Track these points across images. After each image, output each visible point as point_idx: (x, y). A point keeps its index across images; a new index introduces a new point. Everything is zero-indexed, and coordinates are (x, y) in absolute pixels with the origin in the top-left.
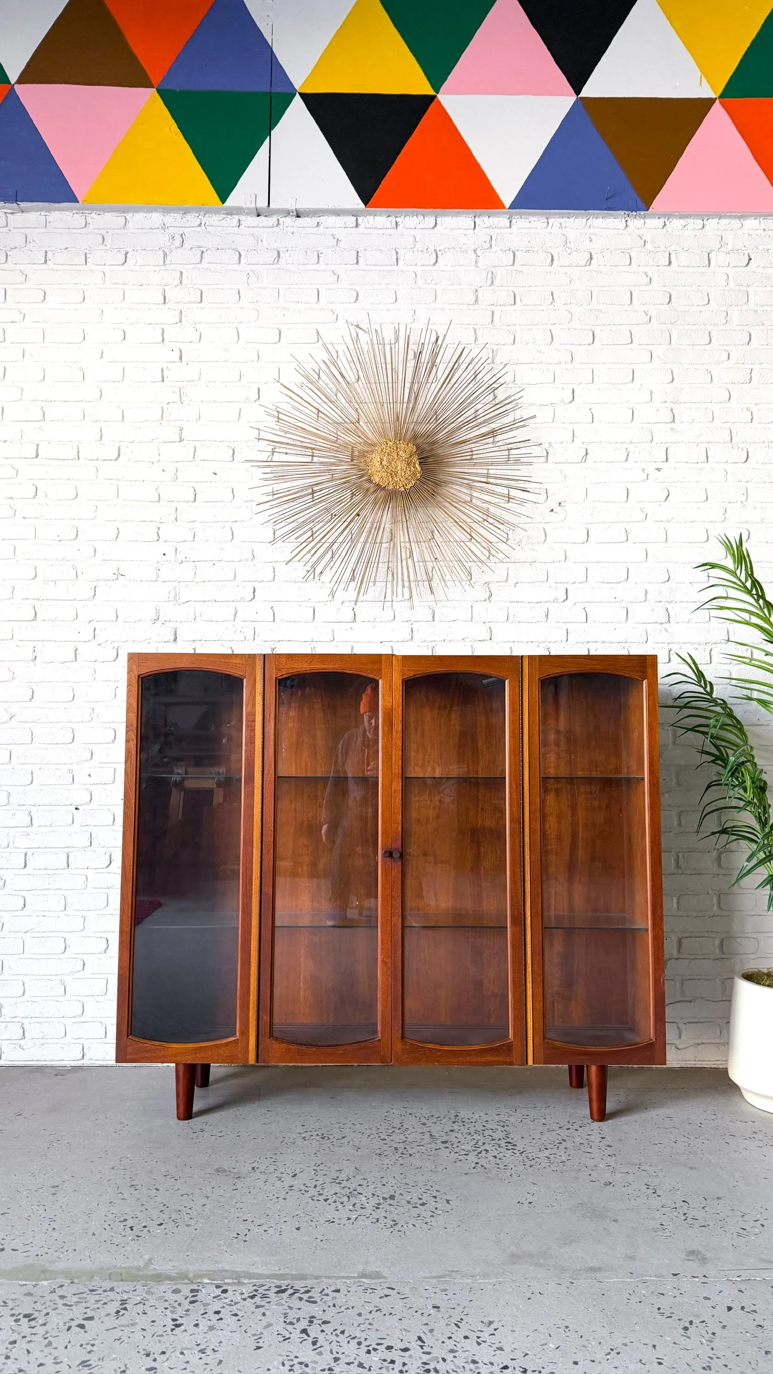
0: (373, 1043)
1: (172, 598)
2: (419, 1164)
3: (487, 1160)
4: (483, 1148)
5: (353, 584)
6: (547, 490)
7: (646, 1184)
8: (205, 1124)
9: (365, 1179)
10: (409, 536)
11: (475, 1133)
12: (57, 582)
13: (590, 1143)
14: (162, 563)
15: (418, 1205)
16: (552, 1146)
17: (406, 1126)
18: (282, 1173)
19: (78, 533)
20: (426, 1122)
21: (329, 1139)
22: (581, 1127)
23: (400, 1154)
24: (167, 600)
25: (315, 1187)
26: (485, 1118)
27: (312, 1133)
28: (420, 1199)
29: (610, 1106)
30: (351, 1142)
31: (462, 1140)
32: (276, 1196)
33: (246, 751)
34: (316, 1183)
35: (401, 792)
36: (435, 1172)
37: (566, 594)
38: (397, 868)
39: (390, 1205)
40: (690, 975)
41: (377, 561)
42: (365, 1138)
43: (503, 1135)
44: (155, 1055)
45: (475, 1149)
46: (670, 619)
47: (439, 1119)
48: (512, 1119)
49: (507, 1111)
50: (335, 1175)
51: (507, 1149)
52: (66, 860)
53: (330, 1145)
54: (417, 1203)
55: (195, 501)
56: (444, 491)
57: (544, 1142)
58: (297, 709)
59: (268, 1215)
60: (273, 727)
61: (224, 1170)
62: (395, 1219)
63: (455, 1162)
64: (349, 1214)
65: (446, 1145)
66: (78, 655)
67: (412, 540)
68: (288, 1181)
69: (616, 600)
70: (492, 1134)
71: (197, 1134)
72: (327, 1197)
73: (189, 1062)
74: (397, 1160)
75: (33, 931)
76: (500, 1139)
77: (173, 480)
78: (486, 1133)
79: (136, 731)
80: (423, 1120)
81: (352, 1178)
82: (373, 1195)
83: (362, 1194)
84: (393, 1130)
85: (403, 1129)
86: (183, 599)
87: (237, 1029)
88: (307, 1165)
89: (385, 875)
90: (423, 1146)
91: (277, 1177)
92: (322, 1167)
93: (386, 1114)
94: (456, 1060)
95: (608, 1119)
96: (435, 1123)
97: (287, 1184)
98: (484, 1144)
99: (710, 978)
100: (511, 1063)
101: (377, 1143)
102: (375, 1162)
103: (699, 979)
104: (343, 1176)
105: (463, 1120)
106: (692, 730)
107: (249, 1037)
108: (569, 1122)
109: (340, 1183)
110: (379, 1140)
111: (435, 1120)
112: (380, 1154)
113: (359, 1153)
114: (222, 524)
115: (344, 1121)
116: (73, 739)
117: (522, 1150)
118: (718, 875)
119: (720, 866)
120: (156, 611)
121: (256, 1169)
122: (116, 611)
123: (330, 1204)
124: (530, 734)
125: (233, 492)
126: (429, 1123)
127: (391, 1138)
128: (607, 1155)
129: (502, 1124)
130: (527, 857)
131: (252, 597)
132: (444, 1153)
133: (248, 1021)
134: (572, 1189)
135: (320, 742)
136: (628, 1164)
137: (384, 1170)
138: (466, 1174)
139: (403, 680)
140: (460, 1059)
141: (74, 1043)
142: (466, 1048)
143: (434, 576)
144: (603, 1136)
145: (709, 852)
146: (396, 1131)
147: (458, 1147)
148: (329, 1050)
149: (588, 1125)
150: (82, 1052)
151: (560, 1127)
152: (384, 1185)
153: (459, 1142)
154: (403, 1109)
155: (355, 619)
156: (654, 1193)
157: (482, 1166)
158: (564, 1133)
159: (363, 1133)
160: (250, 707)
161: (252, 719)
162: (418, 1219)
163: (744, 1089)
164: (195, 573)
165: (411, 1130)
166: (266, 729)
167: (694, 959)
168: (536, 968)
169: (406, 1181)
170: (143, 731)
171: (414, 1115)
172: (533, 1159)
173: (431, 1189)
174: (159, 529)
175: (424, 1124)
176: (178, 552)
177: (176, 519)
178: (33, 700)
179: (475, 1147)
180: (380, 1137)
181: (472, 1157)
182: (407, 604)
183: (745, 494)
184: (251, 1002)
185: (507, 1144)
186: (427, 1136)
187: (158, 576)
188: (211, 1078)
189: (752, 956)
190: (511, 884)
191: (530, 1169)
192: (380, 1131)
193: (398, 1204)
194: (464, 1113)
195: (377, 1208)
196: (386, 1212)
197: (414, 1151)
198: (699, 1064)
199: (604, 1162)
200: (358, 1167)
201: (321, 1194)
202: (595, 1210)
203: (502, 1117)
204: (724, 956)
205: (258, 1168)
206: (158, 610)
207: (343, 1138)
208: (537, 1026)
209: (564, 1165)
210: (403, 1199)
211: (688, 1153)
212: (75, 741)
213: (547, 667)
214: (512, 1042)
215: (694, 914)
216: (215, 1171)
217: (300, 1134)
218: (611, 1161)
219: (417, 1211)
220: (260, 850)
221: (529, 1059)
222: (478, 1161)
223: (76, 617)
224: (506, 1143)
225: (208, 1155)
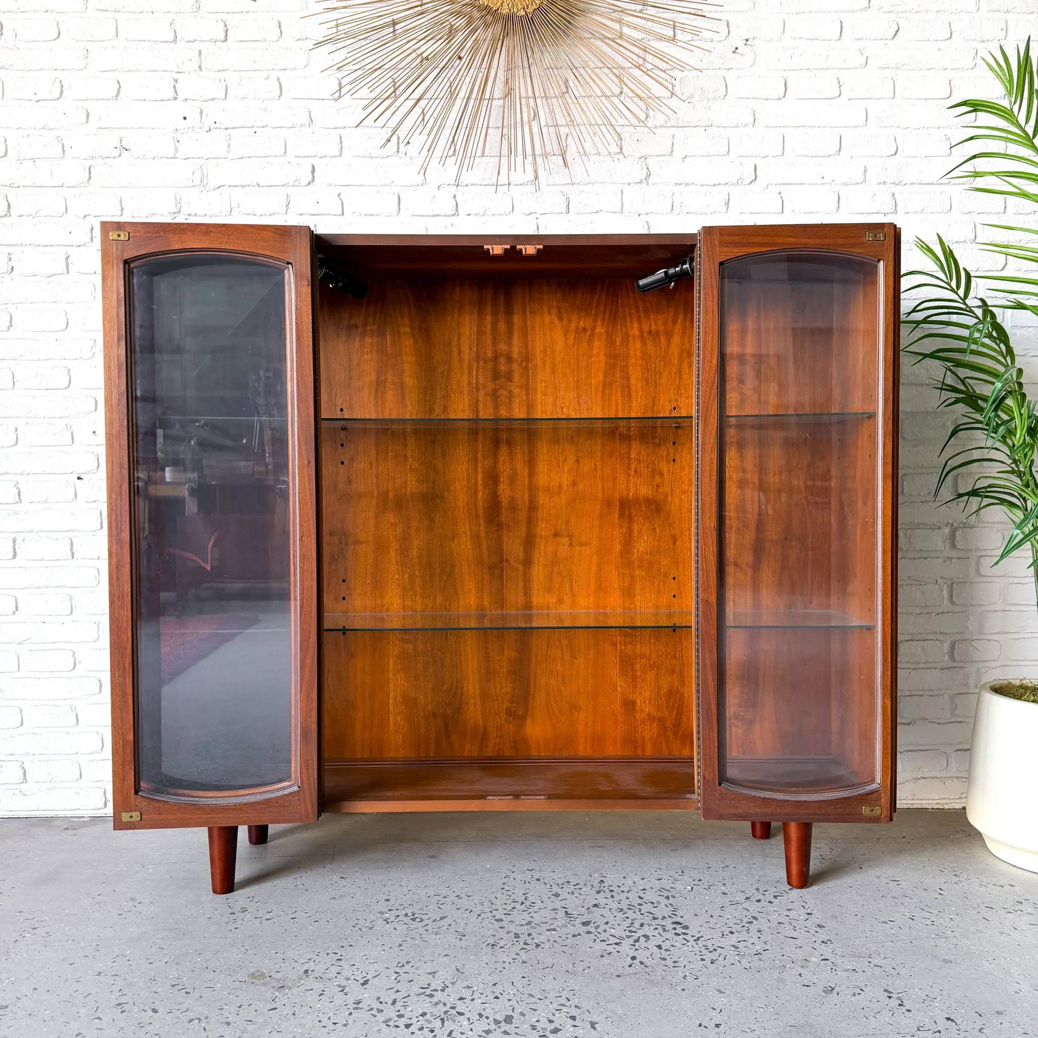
1: (197, 181)
2: (549, 961)
3: (648, 953)
4: (640, 933)
5: (454, 158)
6: (728, 22)
7: (885, 990)
8: (250, 899)
9: (469, 987)
10: (533, 88)
11: (629, 909)
12: (37, 161)
13: (792, 921)
14: (182, 131)
15: (547, 1033)
16: (739, 928)
17: (531, 899)
18: (347, 979)
19: (63, 89)
20: (559, 891)
21: (422, 920)
22: (775, 897)
23: (522, 943)
24: (191, 184)
25: (394, 1002)
26: (641, 884)
27: (398, 913)
28: (551, 1021)
29: (815, 865)
30: (454, 924)
31: (611, 919)
32: (333, 1020)
34: (397, 996)
36: (574, 973)
37: (755, 172)
39: (506, 1033)
40: (911, 690)
41: (485, 125)
42: (473, 918)
43: (667, 911)
45: (630, 934)
46: (897, 208)
47: (578, 887)
48: (678, 886)
49: (671, 873)
50: (424, 980)
51: (676, 934)
52: (69, 548)
53: (422, 930)
54: (546, 1029)
55: (226, 40)
56: (580, 21)
57: (727, 922)
58: (375, 334)
61: (263, 975)
63: (602, 956)
65: (589, 928)
66: (70, 265)
67: (537, 95)
68: (356, 990)
69: (823, 181)
70: (653, 910)
71: (234, 916)
72: (410, 1022)
74: (517, 954)
75: (29, 641)
76: (664, 918)
77: (195, 10)
78: (644, 909)
80: (556, 889)
81: (450, 985)
82: (481, 1015)
83: (463, 1014)
84: (513, 905)
85: (528, 903)
86: (213, 183)
88: (386, 965)
90: (554, 930)
91: (339, 986)
92: (407, 968)
93: (504, 880)
95: (811, 885)
96: (573, 893)
97: (351, 999)
98: (642, 925)
99: (934, 693)
101: (490, 925)
102: (485, 959)
103: (921, 696)
104: (437, 984)
105: (611, 888)
106: (932, 355)
108: (757, 889)
109: (431, 996)
110: (493, 921)
111: (573, 888)
112: (493, 945)
113: (463, 944)
114: (266, 74)
115: (444, 892)
117: (697, 936)
118: (951, 558)
119: (953, 546)
120: (176, 200)
121: (309, 972)
123: (413, 1033)
125: (280, 26)
126: (564, 893)
127: (509, 918)
128: (819, 941)
129: (666, 894)
131: (310, 178)
132: (587, 940)
134: (777, 1000)
135: (409, 381)
136: (852, 956)
137: (497, 971)
138: (618, 976)
141: (92, 788)
143: (569, 147)
144: (809, 911)
145: (940, 528)
146: (518, 906)
147: (605, 931)
149: (785, 894)
150: (104, 799)
151: (747, 898)
152: (497, 998)
153: (607, 923)
154: (528, 872)
155: (457, 211)
156: (900, 1005)
157: (642, 963)
158: (753, 907)
159: (471, 911)
163: (988, 837)
164: (229, 145)
165: (539, 904)
167: (915, 669)
169: (529, 990)
171: (542, 881)
172: (715, 950)
173: (568, 1004)
174: (176, 81)
175: (557, 895)
176: (204, 115)
177: (200, 67)
178: (12, 329)
179: (630, 931)
180: (494, 916)
181: (626, 947)
182: (531, 189)
183: (1004, 28)
185: (675, 926)
186: (561, 913)
187: (176, 150)
189: (994, 664)
191: (712, 967)
192: (494, 907)
193: (517, 1030)
194: (612, 878)
197: (543, 938)
198: (917, 804)
199: (816, 953)
200: (460, 967)
201: (400, 1016)
204: (955, 665)
205: (313, 971)
206: (178, 199)
207: (442, 918)
209: (760, 960)
210: (524, 1022)
211: (933, 936)
212: (71, 385)
215: (918, 611)
216: (249, 976)
217: (381, 913)
218: (827, 951)
222: (635, 954)
223: (64, 210)
224: (673, 923)
225: (243, 949)
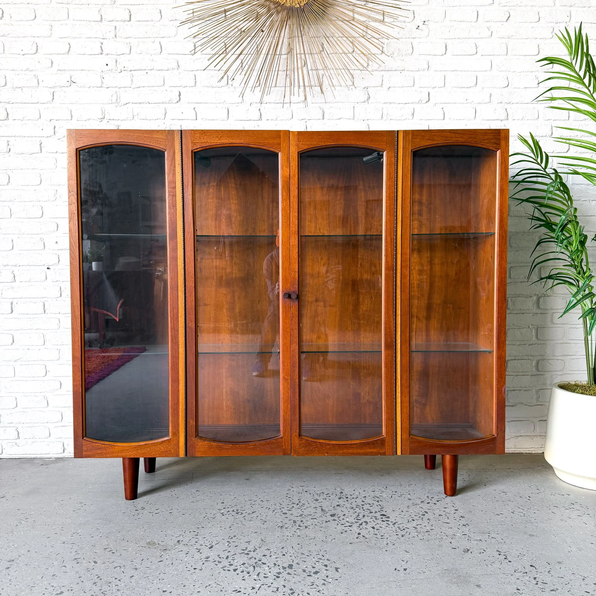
0: (277, 440)
1: (114, 100)
2: (312, 535)
3: (367, 531)
4: (363, 520)
5: (259, 88)
6: (414, 12)
7: (497, 551)
8: (146, 503)
9: (269, 550)
10: (304, 48)
11: (357, 507)
12: (24, 89)
13: (447, 514)
14: (105, 72)
15: (312, 574)
16: (417, 518)
17: (303, 502)
18: (201, 545)
19: (38, 48)
20: (318, 498)
21: (242, 514)
22: (438, 501)
23: (297, 526)
24: (111, 102)
25: (227, 558)
26: (364, 494)
27: (228, 510)
28: (313, 567)
29: (460, 484)
30: (260, 516)
31: (346, 513)
32: (194, 567)
33: (169, 213)
34: (229, 554)
35: (297, 246)
36: (327, 542)
37: (429, 96)
38: (295, 307)
39: (289, 574)
40: (513, 387)
41: (277, 69)
42: (270, 512)
43: (378, 509)
44: (105, 451)
45: (357, 521)
46: (508, 117)
47: (328, 495)
48: (384, 495)
49: (381, 488)
50: (244, 546)
51: (382, 521)
52: (43, 307)
53: (242, 519)
54: (311, 572)
55: (130, 20)
56: (330, 11)
57: (411, 514)
58: (215, 188)
59: (184, 586)
60: (191, 193)
61: (154, 543)
62: (292, 587)
63: (342, 533)
64: (253, 584)
65: (334, 518)
66: (42, 148)
67: (306, 52)
68: (206, 552)
69: (467, 102)
70: (370, 508)
72: (236, 568)
73: (132, 457)
74: (295, 532)
75: (20, 360)
76: (376, 512)
77: (112, 3)
78: (365, 507)
79: (76, 196)
80: (316, 497)
81: (258, 548)
82: (275, 564)
83: (265, 564)
84: (293, 505)
85: (301, 504)
86: (123, 101)
87: (170, 430)
88: (223, 538)
89: (285, 312)
90: (316, 519)
91: (197, 549)
92: (234, 539)
93: (288, 492)
94: (341, 452)
95: (458, 494)
96: (325, 499)
97: (204, 556)
98: (364, 516)
99: (527, 389)
100: (384, 454)
101: (280, 517)
102: (277, 534)
103: (520, 390)
104: (251, 547)
105: (346, 496)
106: (527, 200)
107: (179, 437)
108: (428, 497)
109: (248, 554)
110: (282, 514)
111: (325, 496)
112: (282, 527)
113: (265, 526)
114: (153, 40)
115: (255, 499)
116: (43, 215)
117: (394, 522)
118: (537, 314)
119: (538, 307)
120: (102, 111)
121: (180, 542)
122: (71, 112)
123: (238, 574)
124: (403, 198)
125: (161, 13)
126: (320, 499)
127: (291, 512)
128: (461, 525)
129: (377, 499)
130: (399, 297)
131: (178, 99)
132: (333, 524)
133: (178, 425)
134: (438, 556)
135: (234, 214)
136: (479, 533)
137: (284, 541)
138: (351, 543)
139: (298, 152)
140: (345, 450)
141: (56, 441)
142: (349, 442)
143: (324, 82)
144: (456, 508)
145: (531, 297)
146: (295, 506)
147: (343, 519)
148: (243, 445)
149: (443, 500)
150: (63, 448)
151: (422, 502)
152: (284, 555)
153: (344, 515)
154: (301, 488)
155: (261, 117)
156: (505, 559)
157: (364, 536)
158: (426, 507)
159: (269, 508)
160: (171, 175)
161: (173, 186)
162: (312, 587)
163: (556, 468)
164: (132, 80)
165: (307, 505)
166: (185, 195)
167: (517, 376)
168: (404, 382)
169: (302, 551)
170: (83, 196)
171: (309, 492)
172: (404, 529)
173: (323, 558)
174: (102, 43)
175: (317, 500)
176: (118, 63)
177: (116, 36)
178: (10, 184)
179: (357, 519)
180: (282, 511)
181: (355, 528)
182: (302, 105)
183: (569, 16)
184: (180, 410)
185: (382, 517)
186: (319, 509)
187: (102, 83)
188: (157, 466)
189: (560, 373)
190: (385, 318)
191: (402, 538)
192: (282, 506)
193: (295, 572)
194: (348, 491)
195: (278, 577)
196: (285, 580)
197: (309, 523)
198: (517, 451)
199: (460, 531)
200: (263, 539)
201: (231, 565)
202: (460, 576)
203: (377, 494)
204: (539, 373)
205: (182, 541)
206: (104, 110)
207: (253, 512)
208: (404, 425)
209: (429, 535)
210: (299, 568)
211: (524, 522)
212: (43, 216)
213: (418, 140)
214: (385, 438)
215: (518, 343)
216: (147, 544)
217: (220, 510)
218: (466, 530)
219: (311, 579)
220: (184, 293)
221: (398, 450)
222: (360, 531)
223: (39, 117)
224: (381, 515)
225: (143, 529)
